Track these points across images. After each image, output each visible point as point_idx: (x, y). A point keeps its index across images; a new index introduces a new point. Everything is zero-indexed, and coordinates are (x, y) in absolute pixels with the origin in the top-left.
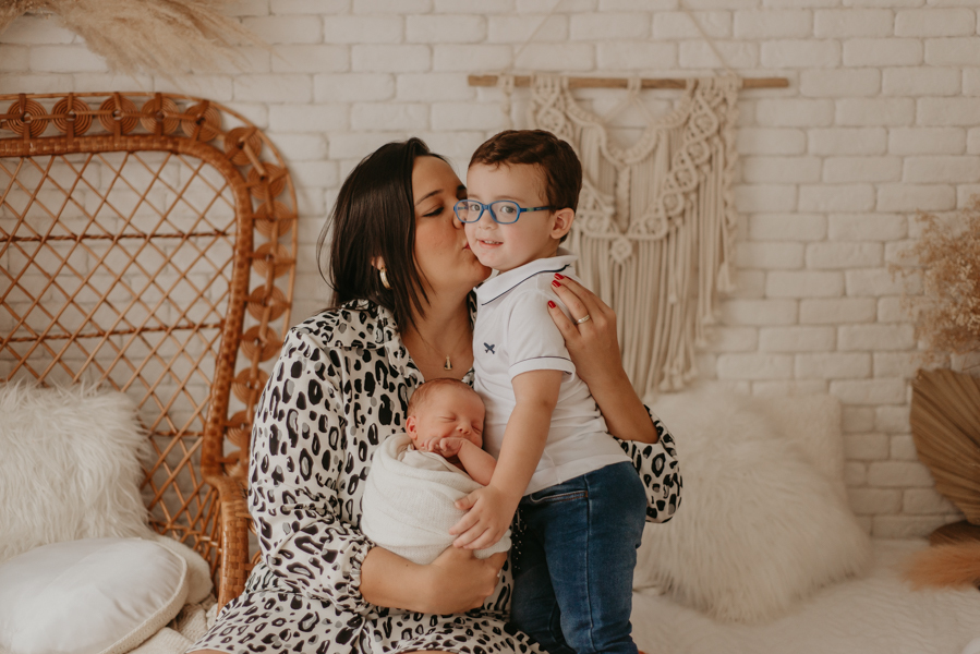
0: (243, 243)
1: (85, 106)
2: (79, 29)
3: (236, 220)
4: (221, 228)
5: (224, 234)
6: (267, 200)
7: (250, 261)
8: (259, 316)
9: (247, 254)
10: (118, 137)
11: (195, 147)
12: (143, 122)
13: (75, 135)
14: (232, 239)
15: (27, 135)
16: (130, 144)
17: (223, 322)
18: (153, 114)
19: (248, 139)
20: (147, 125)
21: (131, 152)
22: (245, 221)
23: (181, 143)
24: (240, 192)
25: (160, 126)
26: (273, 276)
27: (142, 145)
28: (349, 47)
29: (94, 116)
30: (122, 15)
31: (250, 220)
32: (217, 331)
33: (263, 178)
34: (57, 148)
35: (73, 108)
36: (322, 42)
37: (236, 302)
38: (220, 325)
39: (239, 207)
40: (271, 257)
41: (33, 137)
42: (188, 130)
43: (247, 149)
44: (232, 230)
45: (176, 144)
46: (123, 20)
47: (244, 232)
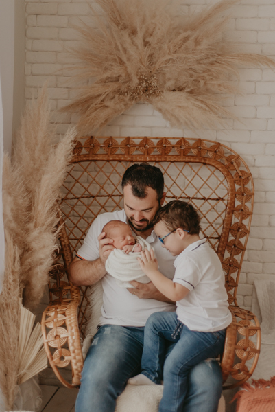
0: (231, 204)
1: (170, 143)
2: (160, 110)
3: (228, 194)
4: (222, 197)
5: (222, 199)
6: (242, 186)
7: (233, 212)
8: (235, 236)
9: (232, 209)
10: (182, 156)
11: (213, 162)
12: (192, 150)
13: (165, 154)
14: (226, 202)
15: (146, 153)
16: (187, 160)
17: (220, 236)
18: (197, 147)
19: (236, 160)
20: (194, 152)
21: (187, 163)
22: (232, 195)
23: (208, 160)
24: (230, 182)
25: (199, 152)
26: (242, 219)
27: (192, 160)
28: (267, 120)
29: (173, 147)
30: (180, 105)
31: (234, 194)
32: (217, 240)
33: (240, 177)
34: (157, 159)
35: (165, 143)
36: (256, 117)
37: (226, 229)
38: (219, 238)
39: (230, 188)
40: (242, 210)
41: (148, 154)
42: (210, 154)
43: (235, 164)
44: (226, 198)
45: (205, 160)
46: (180, 107)
47: (231, 199)
